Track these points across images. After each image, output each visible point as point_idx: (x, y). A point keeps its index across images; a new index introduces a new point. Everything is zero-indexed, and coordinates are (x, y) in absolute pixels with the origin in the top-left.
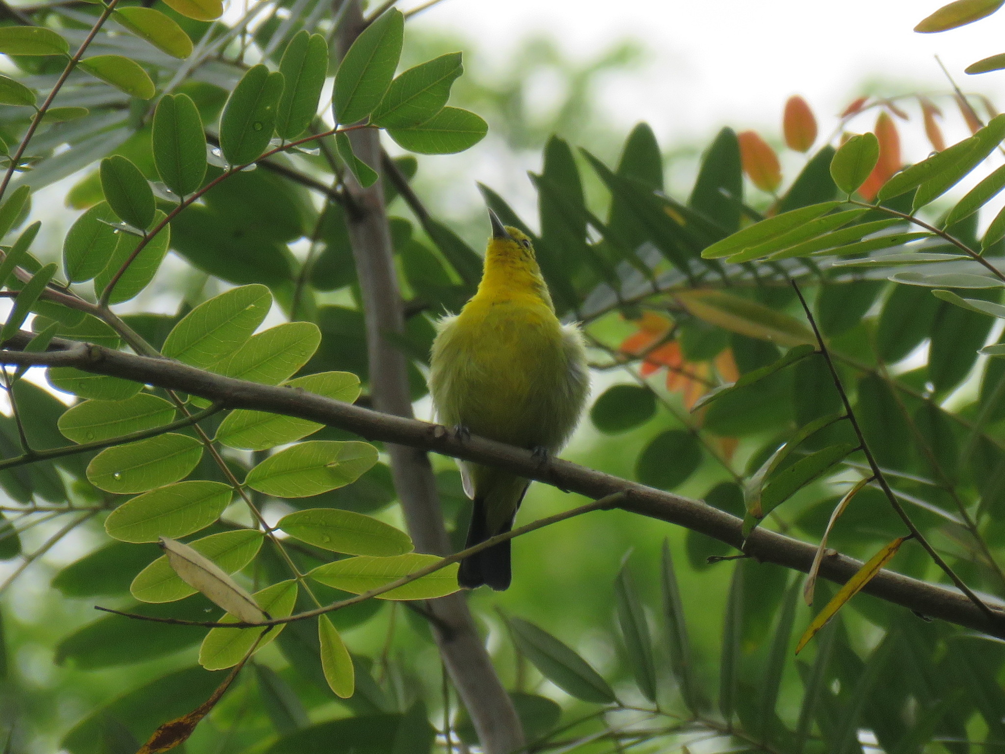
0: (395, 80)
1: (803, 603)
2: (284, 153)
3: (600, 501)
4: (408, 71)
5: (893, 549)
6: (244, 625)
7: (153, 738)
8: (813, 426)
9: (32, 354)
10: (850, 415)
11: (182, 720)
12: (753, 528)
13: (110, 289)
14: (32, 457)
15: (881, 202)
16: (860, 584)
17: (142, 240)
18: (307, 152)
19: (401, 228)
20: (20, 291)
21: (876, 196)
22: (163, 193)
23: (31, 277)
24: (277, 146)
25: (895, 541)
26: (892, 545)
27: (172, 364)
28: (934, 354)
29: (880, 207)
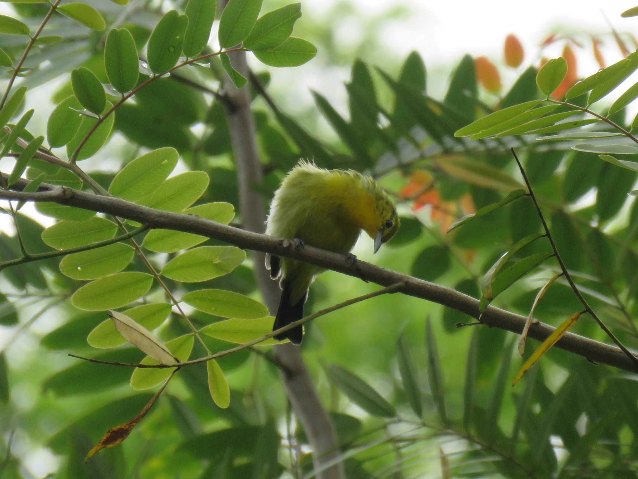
0: (259, 20)
1: (516, 353)
2: (188, 66)
3: (389, 288)
4: (267, 15)
5: (575, 319)
6: (162, 366)
7: (104, 438)
8: (524, 242)
9: (28, 193)
10: (548, 234)
11: (123, 427)
12: (486, 306)
13: (78, 151)
14: (28, 259)
15: (568, 100)
16: (553, 342)
17: (98, 121)
18: (202, 65)
19: (261, 118)
20: (21, 153)
21: (565, 97)
22: (111, 91)
23: (28, 144)
24: (184, 62)
25: (576, 314)
26: (574, 316)
27: (116, 200)
28: (600, 197)
29: (567, 103)
